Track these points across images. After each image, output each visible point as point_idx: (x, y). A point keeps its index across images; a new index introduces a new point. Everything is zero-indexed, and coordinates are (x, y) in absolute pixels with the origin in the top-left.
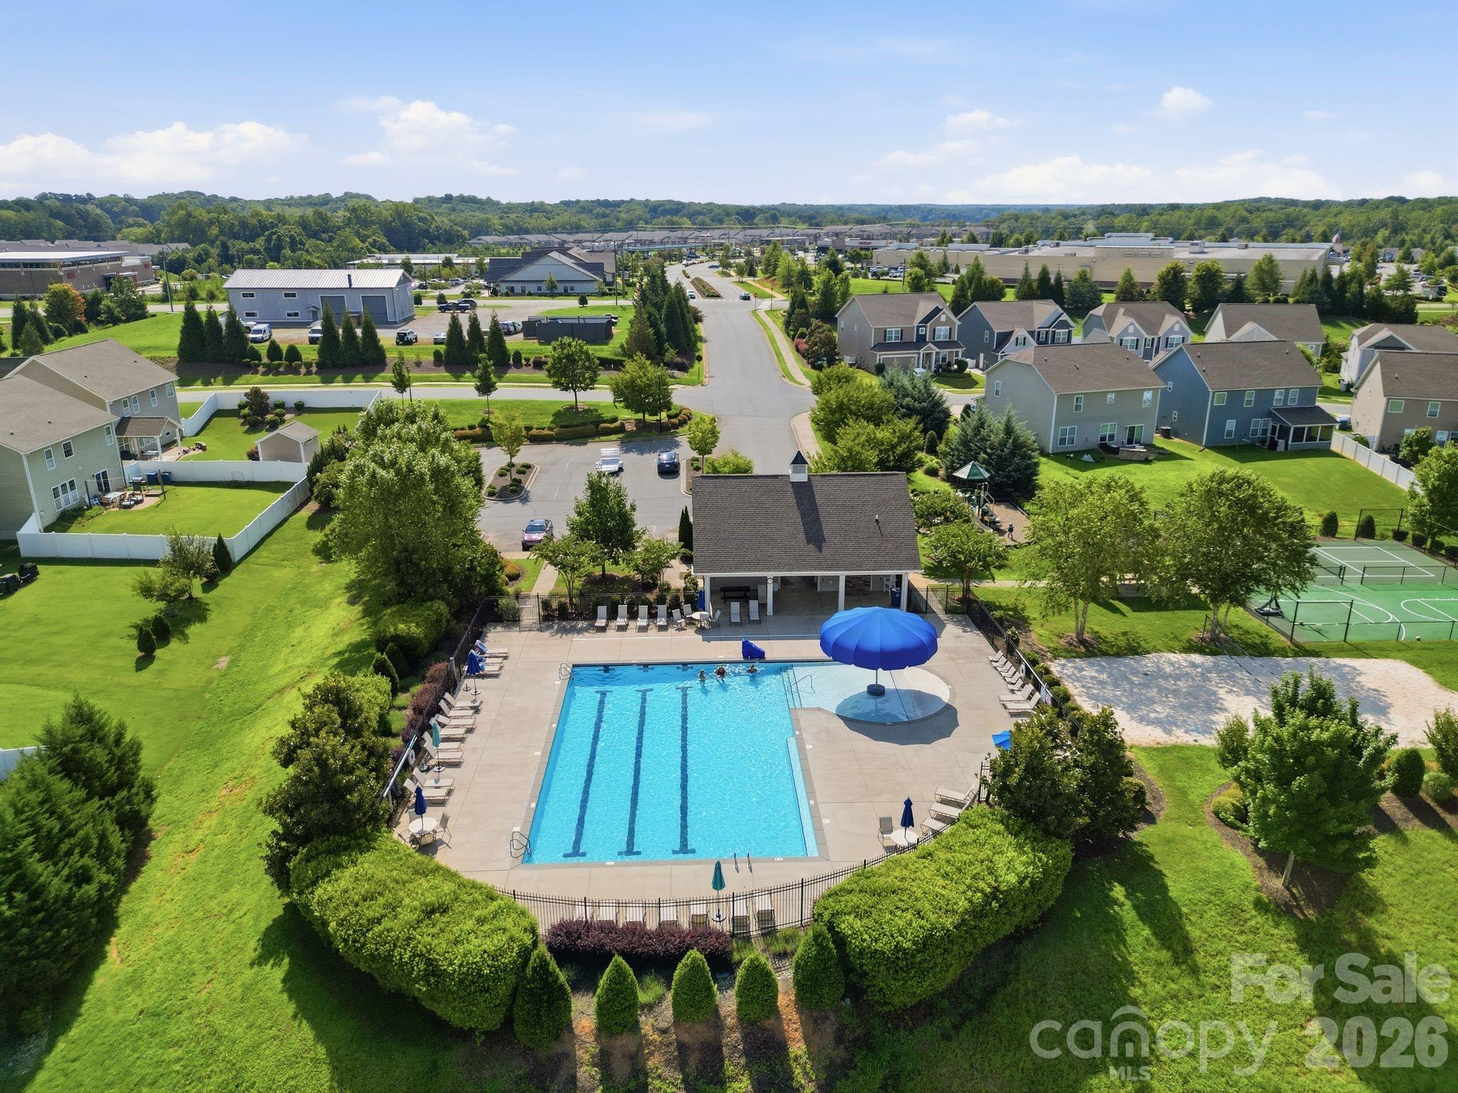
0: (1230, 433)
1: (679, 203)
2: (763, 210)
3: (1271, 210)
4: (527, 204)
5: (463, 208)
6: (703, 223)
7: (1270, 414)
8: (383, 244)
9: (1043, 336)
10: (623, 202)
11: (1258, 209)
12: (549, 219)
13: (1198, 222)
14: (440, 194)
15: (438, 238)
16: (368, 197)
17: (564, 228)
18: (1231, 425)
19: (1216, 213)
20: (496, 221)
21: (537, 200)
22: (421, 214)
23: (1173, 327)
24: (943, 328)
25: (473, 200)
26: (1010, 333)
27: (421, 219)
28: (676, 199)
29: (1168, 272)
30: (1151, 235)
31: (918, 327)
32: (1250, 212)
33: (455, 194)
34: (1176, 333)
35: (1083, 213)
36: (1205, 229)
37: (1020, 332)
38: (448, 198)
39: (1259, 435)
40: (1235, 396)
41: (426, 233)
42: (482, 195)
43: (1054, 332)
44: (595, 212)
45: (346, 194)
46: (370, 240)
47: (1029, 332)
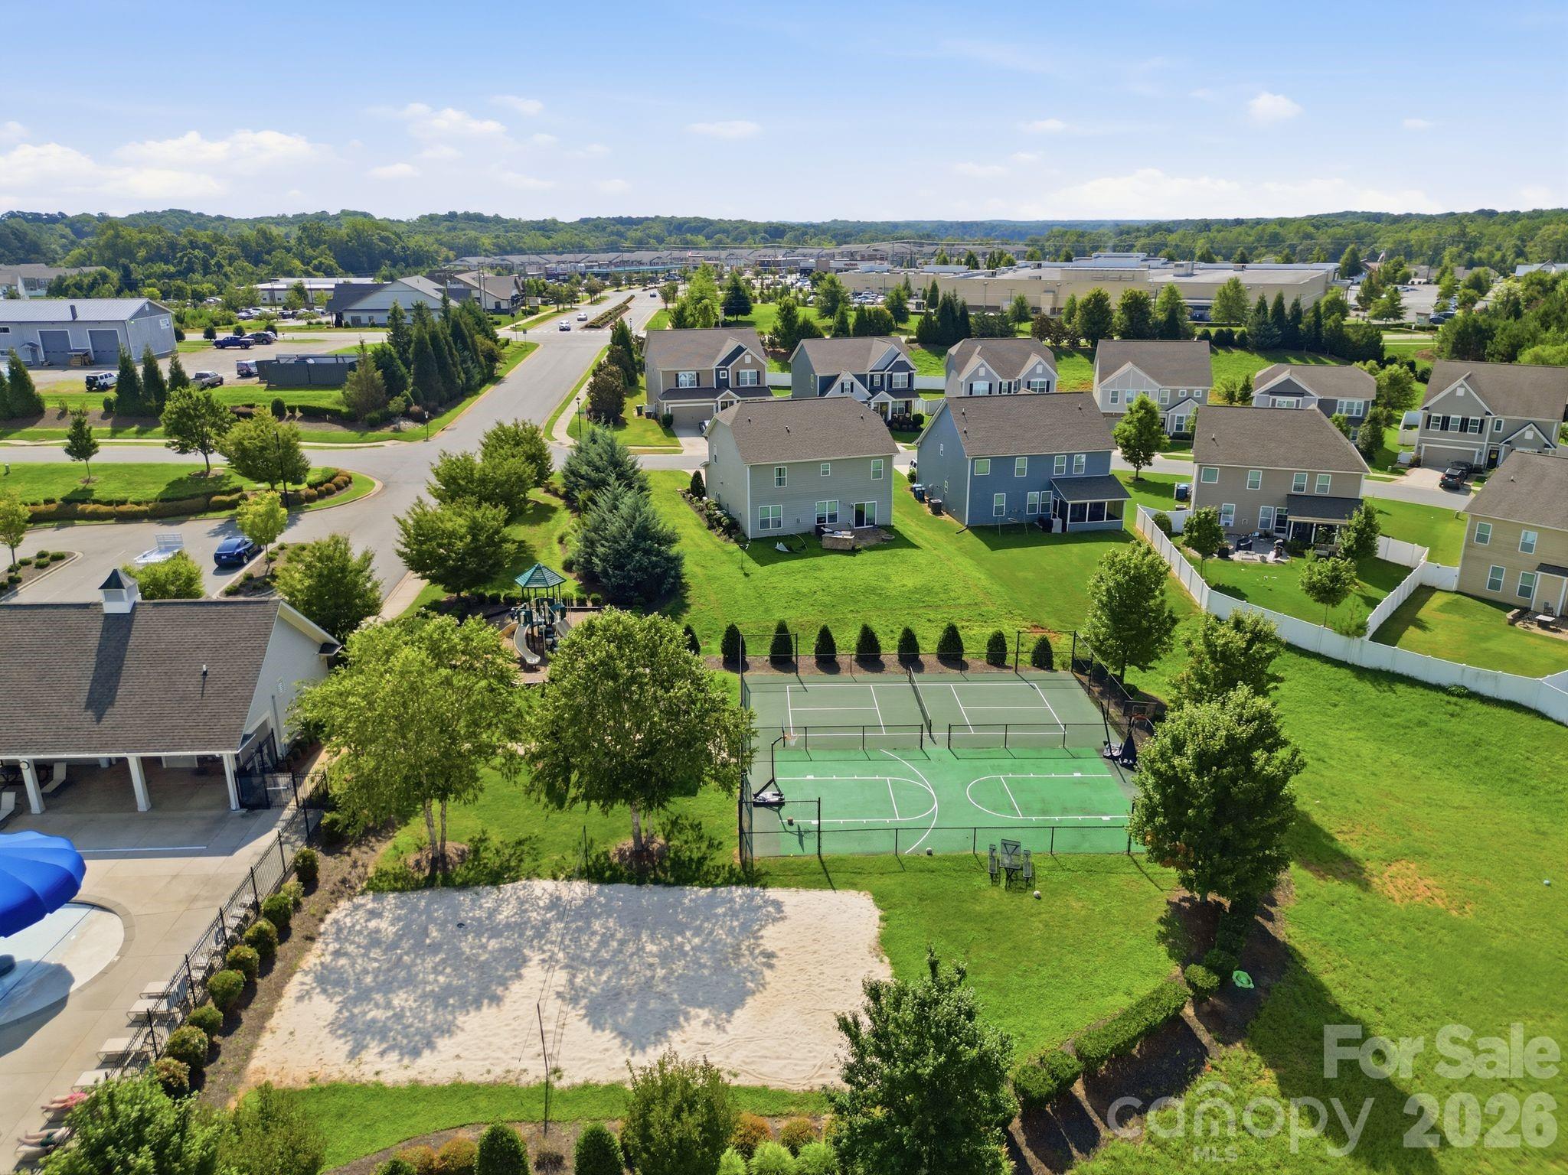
0: (999, 510)
1: (706, 221)
2: (792, 227)
3: (1339, 225)
4: (538, 222)
5: (464, 226)
6: (720, 242)
7: (1050, 486)
8: (330, 266)
9: (877, 380)
10: (647, 219)
11: (1326, 225)
12: (549, 238)
13: (1259, 239)
14: (443, 211)
15: (404, 259)
16: (365, 215)
17: (564, 247)
18: (1000, 500)
19: (1278, 229)
20: (486, 241)
21: (548, 218)
22: (383, 234)
23: (1035, 368)
24: (748, 371)
25: (479, 218)
26: (835, 378)
27: (383, 239)
28: (703, 216)
29: (1089, 301)
30: (1143, 255)
31: (718, 371)
32: (1317, 228)
33: (460, 211)
34: (1039, 376)
35: (1138, 230)
36: (1267, 247)
37: (846, 377)
38: (452, 216)
39: (1038, 511)
40: (1003, 464)
41: (388, 254)
42: (488, 213)
43: (890, 377)
44: (608, 230)
45: (343, 211)
46: (315, 262)
47: (857, 377)
